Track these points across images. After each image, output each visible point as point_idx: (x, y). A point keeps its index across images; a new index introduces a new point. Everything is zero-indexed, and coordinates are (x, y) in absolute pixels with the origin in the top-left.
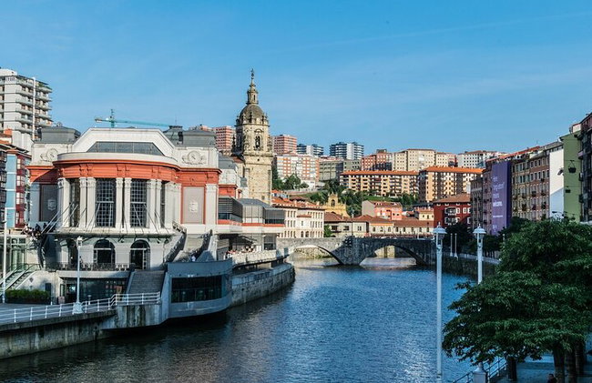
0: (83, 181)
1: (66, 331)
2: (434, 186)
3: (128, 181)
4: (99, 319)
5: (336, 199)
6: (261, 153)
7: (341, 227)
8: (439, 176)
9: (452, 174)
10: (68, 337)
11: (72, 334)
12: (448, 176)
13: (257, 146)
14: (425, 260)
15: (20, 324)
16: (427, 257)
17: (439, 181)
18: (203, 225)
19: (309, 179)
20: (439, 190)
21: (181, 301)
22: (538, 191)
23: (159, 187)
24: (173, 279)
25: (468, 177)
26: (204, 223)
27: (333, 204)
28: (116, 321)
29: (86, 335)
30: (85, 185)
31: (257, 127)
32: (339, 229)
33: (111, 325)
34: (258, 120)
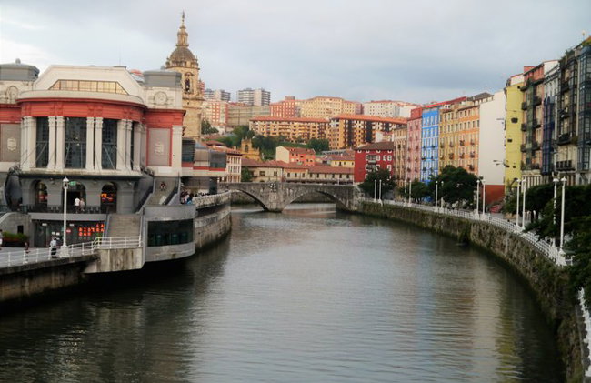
0: (51, 120)
1: (53, 275)
2: (345, 133)
3: (100, 122)
4: (82, 263)
5: (250, 145)
6: (191, 96)
7: (257, 172)
8: (350, 124)
9: (362, 122)
10: (55, 281)
11: (58, 278)
12: (358, 124)
13: (187, 90)
14: (347, 205)
15: (15, 268)
16: (350, 203)
17: (350, 128)
18: (169, 168)
19: (219, 124)
20: (350, 138)
21: (157, 245)
22: (467, 140)
23: (130, 128)
24: (149, 222)
25: (377, 125)
26: (170, 166)
27: (247, 150)
28: (99, 265)
29: (71, 279)
30: (54, 125)
31: (187, 70)
32: (255, 174)
33: (93, 269)
34: (189, 63)
